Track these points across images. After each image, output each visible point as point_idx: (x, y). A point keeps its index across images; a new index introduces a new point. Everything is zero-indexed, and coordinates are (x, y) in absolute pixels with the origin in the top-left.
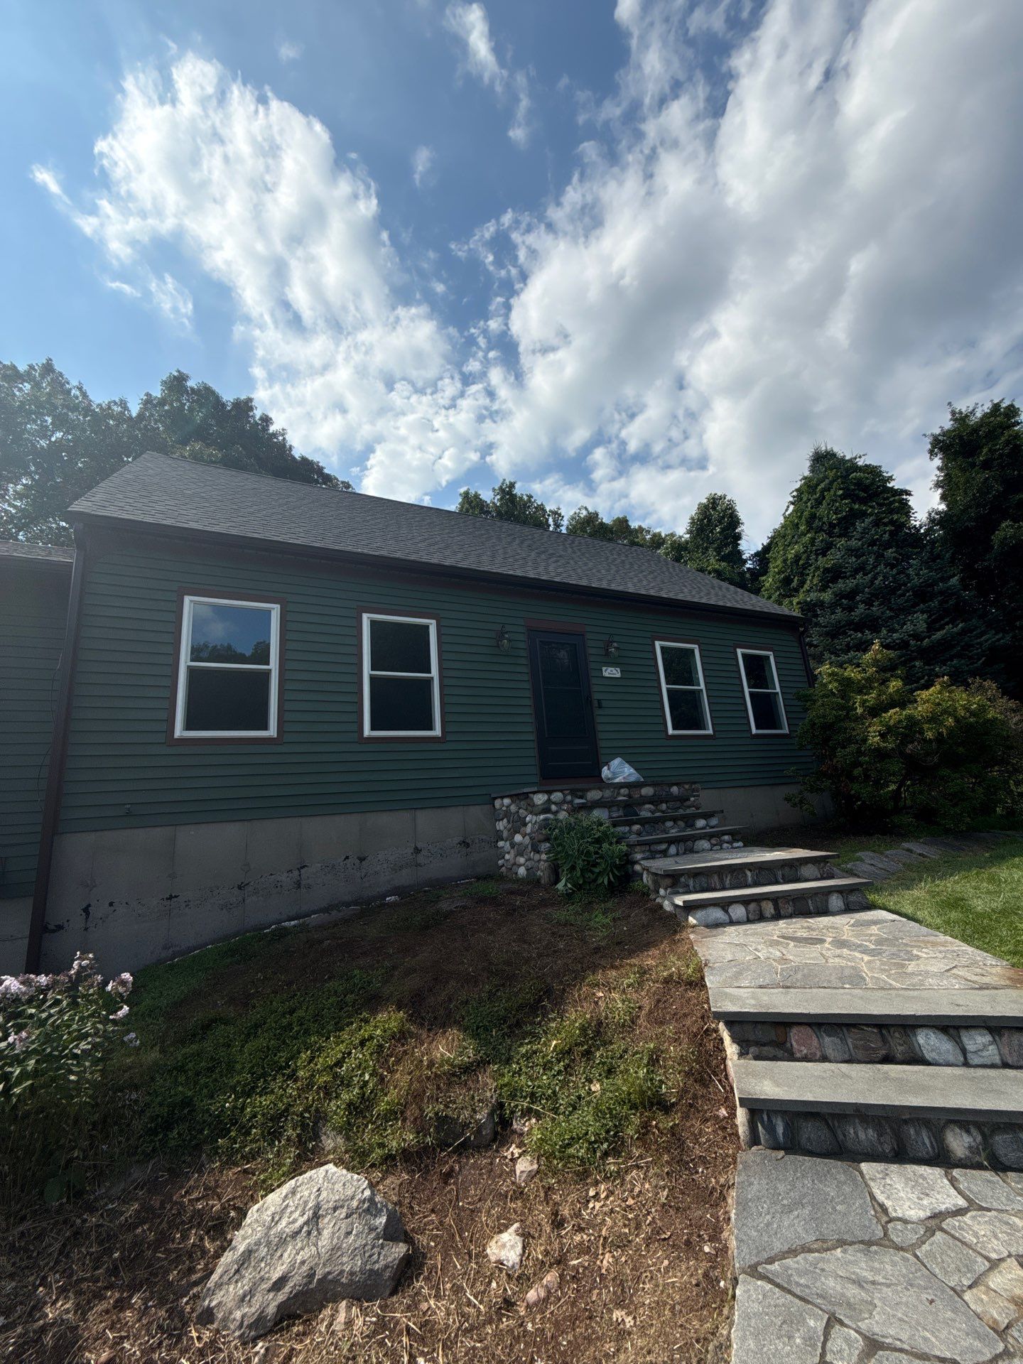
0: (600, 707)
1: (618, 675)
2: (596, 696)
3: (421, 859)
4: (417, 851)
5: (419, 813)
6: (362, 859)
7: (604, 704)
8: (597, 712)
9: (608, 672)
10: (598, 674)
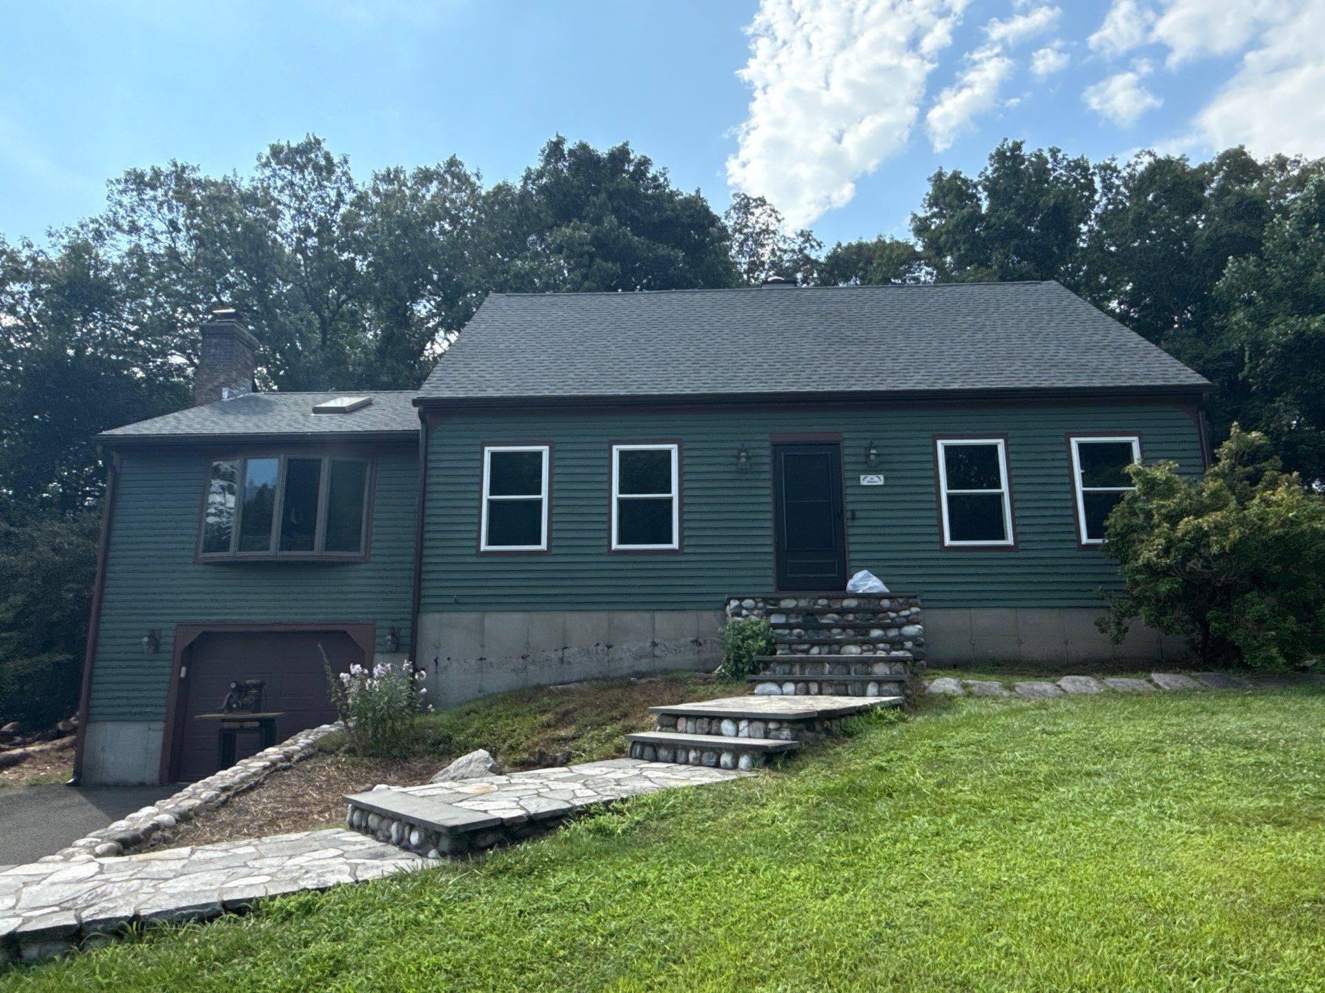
0: (853, 518)
1: (881, 483)
2: (850, 507)
3: (657, 652)
4: (654, 644)
5: (658, 615)
6: (609, 647)
7: (858, 514)
8: (850, 523)
9: (867, 480)
10: (854, 483)
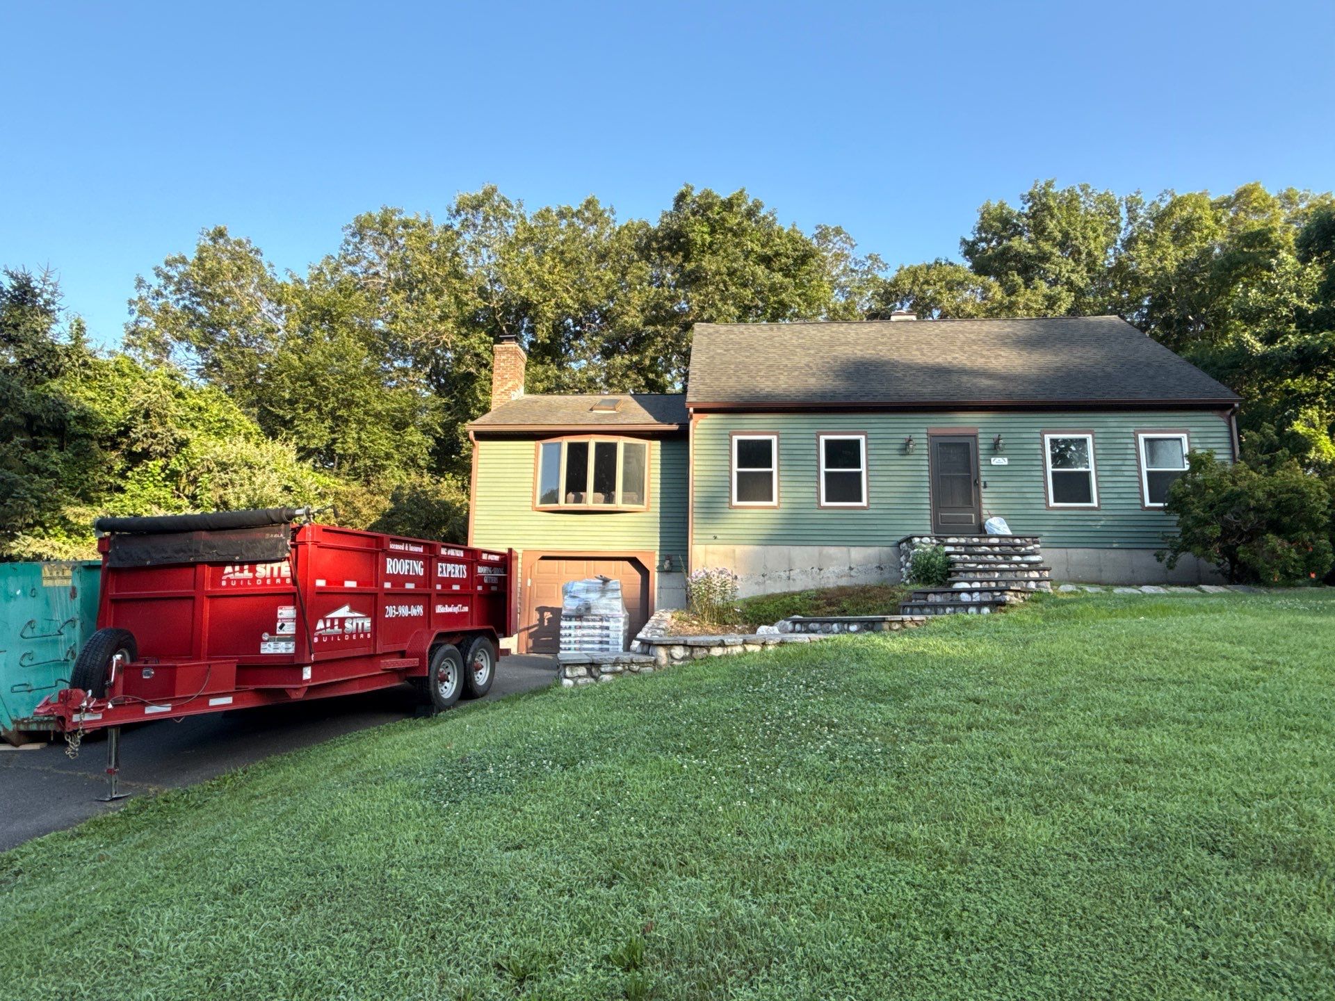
0: (985, 487)
1: (1006, 463)
2: (983, 479)
3: (853, 573)
4: (851, 569)
5: (852, 549)
6: (820, 570)
7: (988, 484)
8: (983, 490)
9: (996, 461)
10: (988, 463)
